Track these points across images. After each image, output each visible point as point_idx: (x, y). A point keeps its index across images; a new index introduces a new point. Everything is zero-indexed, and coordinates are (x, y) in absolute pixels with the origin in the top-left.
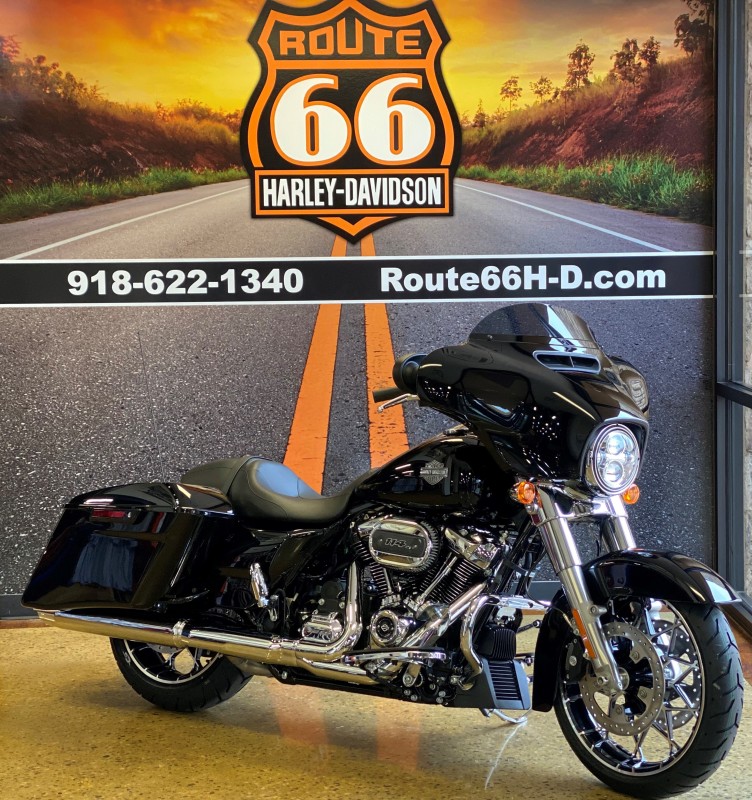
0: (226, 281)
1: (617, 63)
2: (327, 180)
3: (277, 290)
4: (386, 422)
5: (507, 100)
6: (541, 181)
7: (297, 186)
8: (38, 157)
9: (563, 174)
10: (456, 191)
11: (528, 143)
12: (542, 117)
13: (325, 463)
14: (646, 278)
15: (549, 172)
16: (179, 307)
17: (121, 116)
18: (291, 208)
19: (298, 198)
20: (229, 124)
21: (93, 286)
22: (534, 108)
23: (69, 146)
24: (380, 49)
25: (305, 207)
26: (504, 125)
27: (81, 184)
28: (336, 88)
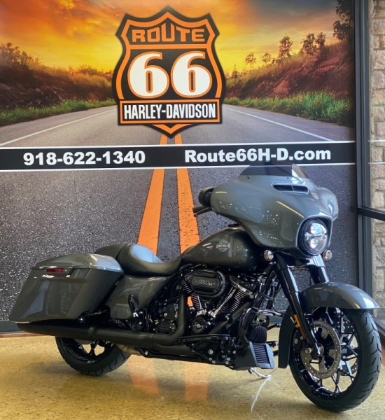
0: (105, 158)
1: (304, 45)
2: (157, 106)
3: (131, 162)
4: (188, 230)
5: (249, 64)
6: (266, 105)
7: (142, 109)
8: (8, 95)
9: (277, 102)
10: (223, 111)
11: (259, 86)
12: (266, 73)
14: (321, 155)
15: (270, 100)
16: (81, 171)
17: (51, 73)
18: (139, 120)
19: (142, 114)
20: (106, 77)
21: (37, 161)
22: (262, 68)
23: (24, 89)
24: (183, 39)
25: (146, 120)
26: (247, 77)
27: (30, 108)
28: (161, 58)
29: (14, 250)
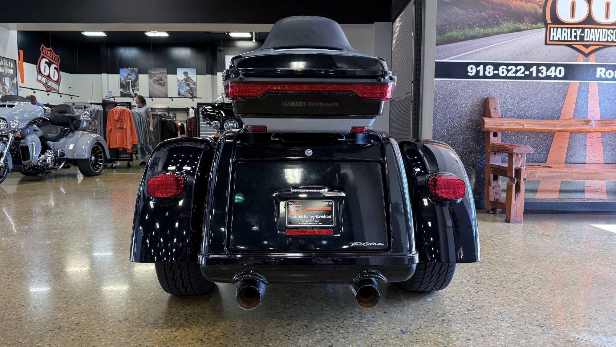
0: (532, 71)
3: (553, 76)
4: (594, 133)
7: (565, 32)
8: (460, 17)
13: (567, 149)
16: (512, 82)
18: (562, 41)
20: (539, 5)
21: (478, 72)
23: (473, 13)
27: (476, 29)
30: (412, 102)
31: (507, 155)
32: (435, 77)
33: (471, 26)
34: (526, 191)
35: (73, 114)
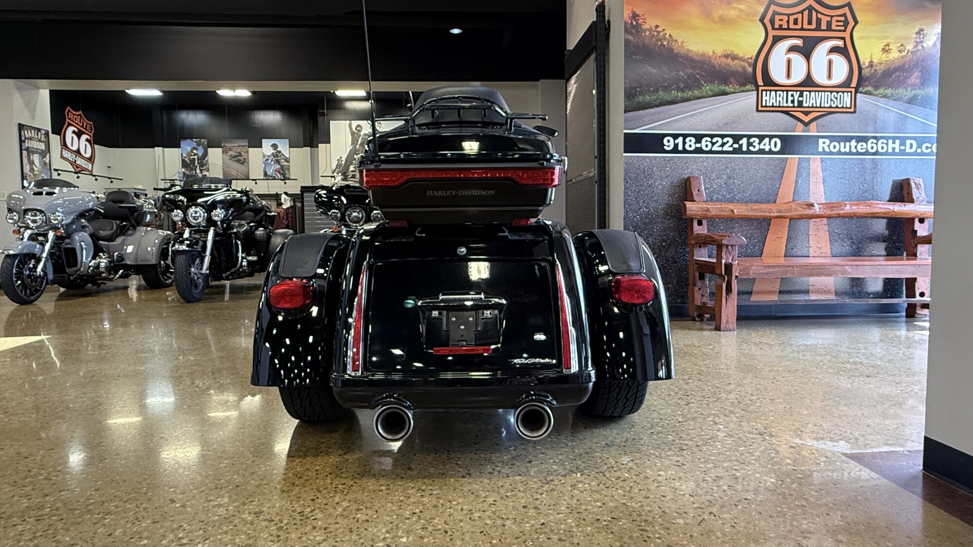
0: (742, 144)
2: (795, 93)
3: (767, 150)
5: (884, 54)
6: (899, 96)
7: (780, 96)
8: (652, 77)
10: (858, 100)
11: (894, 77)
12: (901, 64)
13: (787, 240)
15: (903, 92)
16: (718, 157)
17: (695, 57)
18: (776, 107)
19: (780, 101)
20: (747, 62)
21: (676, 145)
22: (897, 59)
23: (668, 72)
24: (824, 27)
25: (783, 107)
26: (882, 68)
27: (673, 92)
28: (802, 45)
29: (651, 235)
30: (596, 182)
31: (715, 247)
32: (625, 152)
33: (666, 89)
34: (739, 293)
35: (134, 203)
